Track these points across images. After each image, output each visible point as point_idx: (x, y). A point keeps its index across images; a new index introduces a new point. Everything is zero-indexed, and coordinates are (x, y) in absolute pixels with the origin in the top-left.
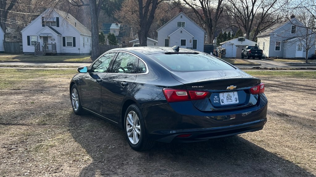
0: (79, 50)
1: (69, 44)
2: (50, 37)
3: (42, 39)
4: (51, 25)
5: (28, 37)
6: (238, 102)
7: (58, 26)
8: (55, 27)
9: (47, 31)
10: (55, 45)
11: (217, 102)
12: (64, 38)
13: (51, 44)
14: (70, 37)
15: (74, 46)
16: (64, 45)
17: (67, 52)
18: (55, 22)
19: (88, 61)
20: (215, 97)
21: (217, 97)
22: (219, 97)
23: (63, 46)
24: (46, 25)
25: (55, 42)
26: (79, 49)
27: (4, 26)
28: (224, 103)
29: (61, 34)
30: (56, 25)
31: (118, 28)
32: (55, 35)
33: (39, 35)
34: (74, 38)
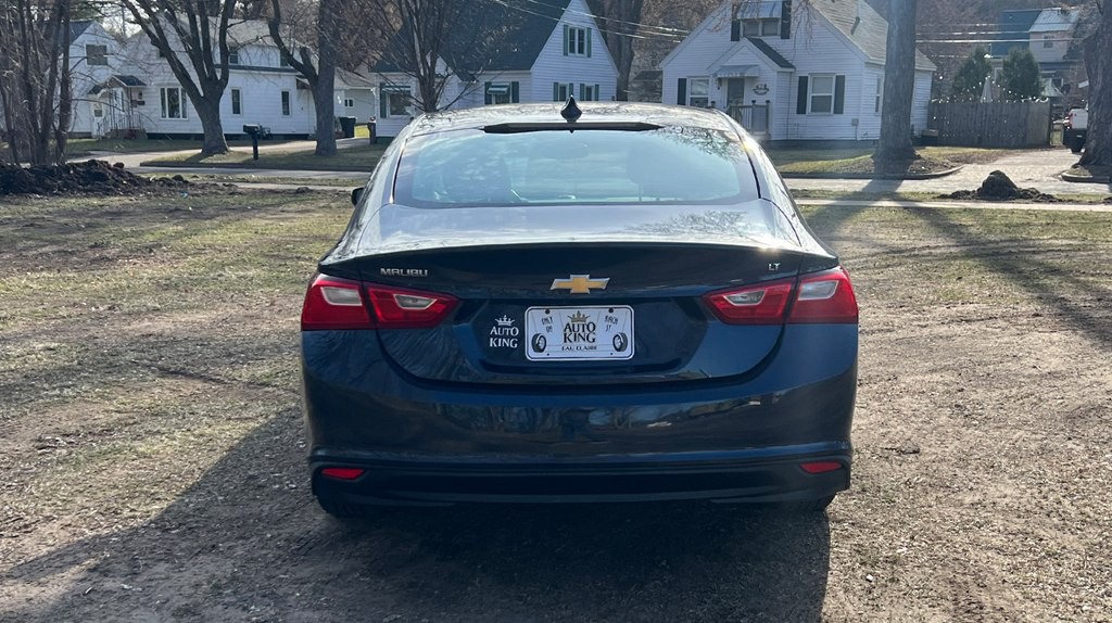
0: (853, 125)
1: (821, 105)
2: (753, 79)
3: (725, 87)
4: (760, 33)
5: (682, 83)
6: (628, 353)
7: (785, 34)
8: (773, 42)
9: (745, 55)
10: (767, 111)
11: (509, 343)
12: (803, 81)
13: (749, 107)
14: (826, 76)
15: (839, 110)
16: (801, 110)
17: (810, 135)
18: (776, 20)
19: (859, 171)
20: (500, 322)
21: (509, 323)
22: (520, 323)
23: (798, 113)
24: (744, 36)
25: (765, 98)
26: (855, 123)
27: (628, 47)
28: (543, 355)
29: (791, 66)
30: (779, 32)
31: (1066, 27)
32: (769, 72)
33: (715, 75)
34: (840, 81)
